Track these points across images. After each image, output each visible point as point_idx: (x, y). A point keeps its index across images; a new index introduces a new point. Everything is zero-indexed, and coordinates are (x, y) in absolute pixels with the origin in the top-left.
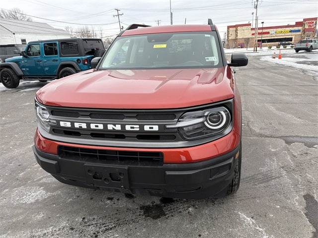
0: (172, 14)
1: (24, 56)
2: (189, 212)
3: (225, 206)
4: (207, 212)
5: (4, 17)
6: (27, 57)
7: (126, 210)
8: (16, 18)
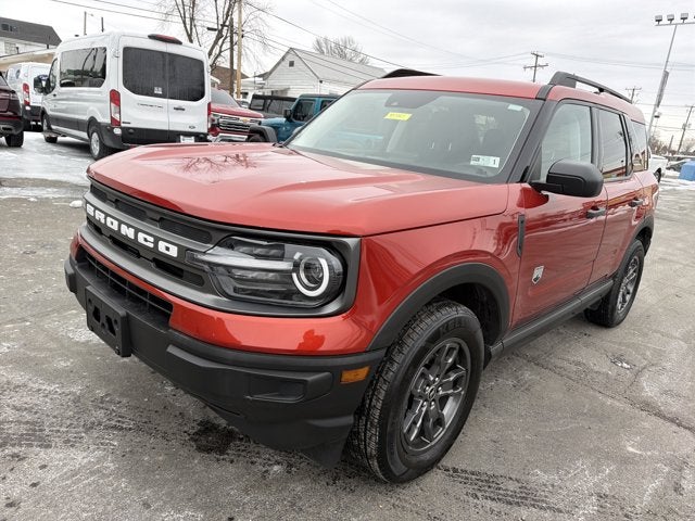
0: (666, 75)
1: (288, 118)
2: (266, 471)
3: (346, 498)
4: (299, 489)
5: (325, 51)
6: (291, 121)
7: (178, 413)
8: (343, 56)
